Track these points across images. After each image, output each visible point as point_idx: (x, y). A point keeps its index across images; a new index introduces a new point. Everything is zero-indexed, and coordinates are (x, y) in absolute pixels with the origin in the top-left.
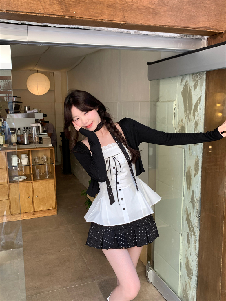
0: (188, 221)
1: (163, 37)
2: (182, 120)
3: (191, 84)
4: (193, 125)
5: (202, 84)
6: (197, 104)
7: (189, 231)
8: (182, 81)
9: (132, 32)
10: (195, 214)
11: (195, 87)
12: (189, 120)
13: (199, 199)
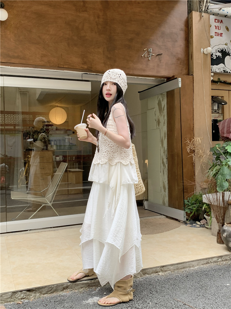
0: (163, 163)
1: (148, 79)
2: (158, 117)
3: (161, 99)
4: (163, 117)
5: (165, 99)
6: (164, 107)
7: (163, 168)
8: (157, 99)
9: (136, 77)
10: (165, 157)
11: (163, 101)
12: (161, 115)
13: (167, 150)
